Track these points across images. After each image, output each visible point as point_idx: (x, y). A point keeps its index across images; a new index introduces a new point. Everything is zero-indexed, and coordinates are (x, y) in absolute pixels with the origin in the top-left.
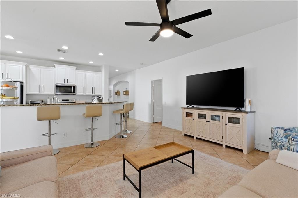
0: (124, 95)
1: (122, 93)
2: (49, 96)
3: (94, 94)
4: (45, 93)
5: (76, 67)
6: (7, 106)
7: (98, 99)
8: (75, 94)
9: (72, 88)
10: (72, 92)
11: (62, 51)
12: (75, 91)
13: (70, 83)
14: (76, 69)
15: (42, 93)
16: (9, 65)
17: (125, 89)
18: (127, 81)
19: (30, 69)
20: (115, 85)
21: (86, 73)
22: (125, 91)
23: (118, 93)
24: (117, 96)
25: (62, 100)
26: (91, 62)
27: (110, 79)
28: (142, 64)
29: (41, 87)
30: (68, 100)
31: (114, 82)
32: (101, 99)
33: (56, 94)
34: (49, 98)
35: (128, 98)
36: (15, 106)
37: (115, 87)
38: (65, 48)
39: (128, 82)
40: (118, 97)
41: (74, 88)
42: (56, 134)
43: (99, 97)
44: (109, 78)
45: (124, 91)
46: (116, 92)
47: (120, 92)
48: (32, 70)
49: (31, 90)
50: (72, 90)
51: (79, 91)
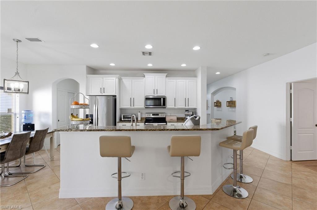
0: (227, 106)
1: (224, 104)
2: (139, 110)
3: (187, 107)
4: (136, 107)
5: (166, 74)
6: (74, 131)
7: (192, 119)
8: (165, 108)
9: (162, 100)
10: (162, 105)
11: (147, 53)
12: (165, 104)
13: (160, 94)
14: (166, 76)
15: (132, 107)
16: (106, 79)
17: (230, 99)
18: (233, 87)
19: (123, 81)
20: (214, 93)
21: (177, 80)
22: (229, 102)
23: (218, 104)
24: (216, 107)
25: (152, 114)
26: (184, 65)
27: (209, 85)
28: (268, 54)
29: (132, 100)
30: (158, 115)
31: (212, 90)
32: (197, 119)
33: (145, 108)
34: (139, 112)
35: (235, 111)
36: (82, 131)
37: (214, 95)
38: (149, 47)
39: (235, 89)
40: (218, 109)
41: (164, 99)
42: (129, 176)
43: (195, 117)
44: (207, 85)
45: (227, 102)
46: (215, 103)
47: (220, 103)
48: (124, 82)
49: (123, 104)
50: (162, 102)
51: (170, 104)
